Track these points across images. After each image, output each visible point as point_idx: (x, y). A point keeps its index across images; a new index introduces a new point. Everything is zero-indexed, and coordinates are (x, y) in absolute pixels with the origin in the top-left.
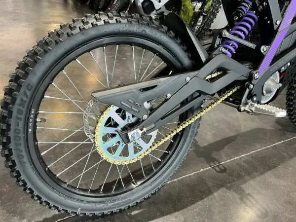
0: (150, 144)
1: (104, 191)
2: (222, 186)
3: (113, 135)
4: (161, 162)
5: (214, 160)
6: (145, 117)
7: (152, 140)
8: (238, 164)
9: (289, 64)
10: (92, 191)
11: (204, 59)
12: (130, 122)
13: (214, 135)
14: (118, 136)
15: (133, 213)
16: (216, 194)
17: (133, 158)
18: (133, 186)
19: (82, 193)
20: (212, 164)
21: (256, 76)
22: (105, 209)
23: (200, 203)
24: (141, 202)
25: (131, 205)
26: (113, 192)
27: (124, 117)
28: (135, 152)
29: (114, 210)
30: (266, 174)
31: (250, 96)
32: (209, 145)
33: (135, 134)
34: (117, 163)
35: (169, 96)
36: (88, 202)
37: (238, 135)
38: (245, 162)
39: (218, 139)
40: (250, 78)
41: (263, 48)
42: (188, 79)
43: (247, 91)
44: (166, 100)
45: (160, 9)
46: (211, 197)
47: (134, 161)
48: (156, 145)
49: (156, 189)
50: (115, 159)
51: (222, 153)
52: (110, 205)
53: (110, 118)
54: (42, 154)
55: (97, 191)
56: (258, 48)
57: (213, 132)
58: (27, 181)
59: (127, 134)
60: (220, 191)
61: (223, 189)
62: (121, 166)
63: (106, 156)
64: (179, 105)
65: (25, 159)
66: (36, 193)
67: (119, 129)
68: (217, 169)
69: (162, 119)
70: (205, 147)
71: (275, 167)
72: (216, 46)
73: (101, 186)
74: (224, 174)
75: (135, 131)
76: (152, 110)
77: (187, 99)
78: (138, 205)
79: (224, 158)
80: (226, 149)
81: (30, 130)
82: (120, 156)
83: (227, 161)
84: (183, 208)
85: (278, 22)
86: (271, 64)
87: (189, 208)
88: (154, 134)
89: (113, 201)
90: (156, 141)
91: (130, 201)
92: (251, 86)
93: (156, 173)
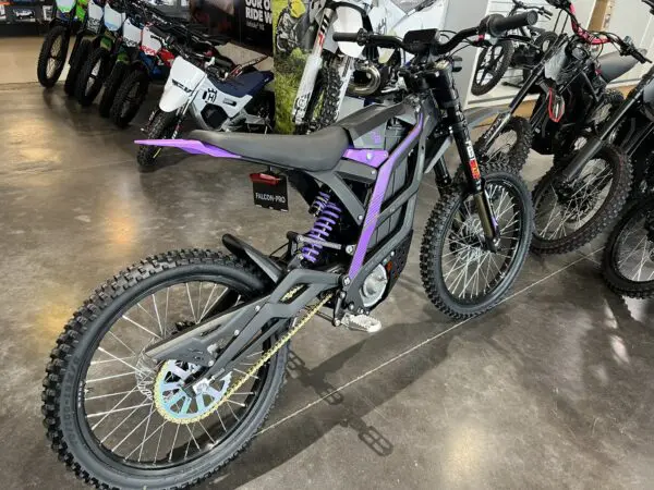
0: (224, 390)
1: (174, 459)
2: (336, 423)
3: (176, 391)
4: (245, 408)
5: (326, 387)
6: (211, 363)
7: (226, 386)
8: (361, 388)
9: (393, 253)
10: (158, 462)
11: (275, 279)
12: (194, 372)
13: (331, 347)
14: (181, 391)
15: (216, 481)
16: (326, 436)
17: (204, 412)
18: (211, 446)
19: (147, 467)
20: (324, 393)
21: (347, 281)
22: (178, 482)
23: (304, 451)
24: (225, 465)
25: (211, 470)
26: (186, 459)
27: (185, 367)
28: (206, 404)
29: (190, 481)
30: (397, 396)
31: (345, 305)
32: (321, 365)
33: (202, 385)
34: (187, 422)
35: (237, 332)
36: (156, 476)
37: (364, 341)
38: (370, 382)
39: (334, 353)
40: (340, 284)
41: (349, 249)
42: (258, 308)
43: (339, 300)
44: (235, 338)
45: (238, 114)
46: (320, 440)
47: (206, 415)
48: (232, 390)
49: (243, 444)
50: (182, 418)
51: (339, 374)
52: (183, 475)
53: (169, 373)
54: (93, 428)
55: (165, 461)
56: (343, 249)
57: (329, 342)
58: (80, 463)
59: (191, 388)
60: (332, 431)
61: (338, 427)
62: (191, 425)
63: (170, 417)
64: (260, 332)
65: (77, 439)
66: (91, 476)
67: (182, 382)
68: (331, 399)
69: (233, 359)
70: (315, 370)
71: (411, 382)
72: (292, 253)
73: (168, 455)
74: (340, 405)
75: (201, 382)
76: (220, 351)
77: (266, 324)
78: (221, 469)
79: (342, 381)
80: (345, 366)
81: (79, 405)
82: (188, 412)
83: (345, 385)
84: (283, 461)
85: (361, 218)
86: (364, 263)
87: (290, 461)
88: (227, 378)
89: (187, 470)
90: (231, 385)
91: (210, 466)
92: (343, 295)
93: (241, 423)
